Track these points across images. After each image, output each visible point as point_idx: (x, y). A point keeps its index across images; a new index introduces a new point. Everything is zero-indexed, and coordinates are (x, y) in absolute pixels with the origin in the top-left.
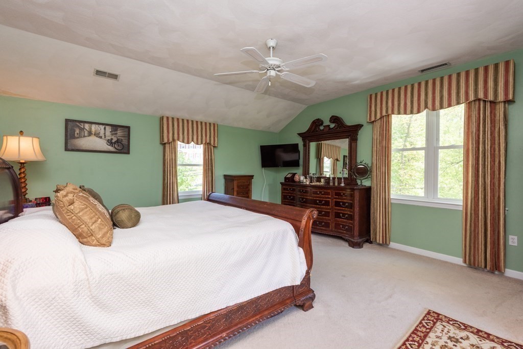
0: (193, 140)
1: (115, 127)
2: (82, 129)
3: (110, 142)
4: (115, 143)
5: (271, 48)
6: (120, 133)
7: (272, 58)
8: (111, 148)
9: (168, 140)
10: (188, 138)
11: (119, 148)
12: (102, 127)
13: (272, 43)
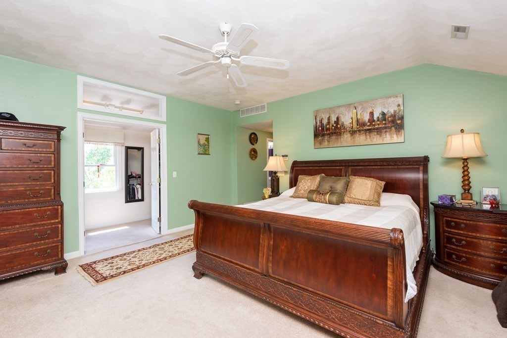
5: (225, 34)
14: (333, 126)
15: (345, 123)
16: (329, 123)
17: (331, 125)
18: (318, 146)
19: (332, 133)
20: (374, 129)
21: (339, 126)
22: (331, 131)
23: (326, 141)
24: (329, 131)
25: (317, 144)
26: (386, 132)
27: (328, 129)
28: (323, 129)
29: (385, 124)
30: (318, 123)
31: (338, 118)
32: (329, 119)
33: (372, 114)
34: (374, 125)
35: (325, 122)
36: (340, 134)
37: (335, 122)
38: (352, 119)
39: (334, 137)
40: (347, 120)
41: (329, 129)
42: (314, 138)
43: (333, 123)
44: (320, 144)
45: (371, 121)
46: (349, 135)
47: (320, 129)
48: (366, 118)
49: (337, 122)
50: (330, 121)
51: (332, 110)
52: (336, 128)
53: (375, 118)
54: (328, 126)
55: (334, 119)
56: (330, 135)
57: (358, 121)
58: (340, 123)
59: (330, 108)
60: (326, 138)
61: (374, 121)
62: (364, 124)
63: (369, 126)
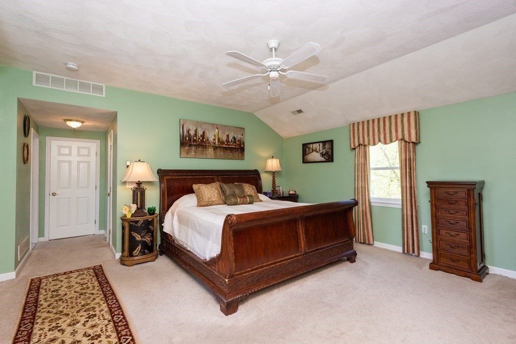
0: (380, 141)
1: (324, 143)
2: (309, 148)
3: (322, 155)
4: (325, 154)
5: (273, 49)
6: (327, 146)
7: (274, 58)
8: (323, 159)
9: (354, 145)
10: (374, 139)
11: (327, 158)
12: (318, 144)
13: (273, 44)
14: (199, 139)
15: (209, 139)
16: (196, 135)
17: (197, 138)
18: (184, 154)
19: (199, 145)
20: (229, 148)
21: (204, 140)
22: (198, 143)
23: (193, 151)
24: (196, 142)
25: (183, 153)
26: (236, 151)
27: (194, 141)
28: (190, 139)
29: (235, 145)
30: (185, 133)
31: (204, 133)
32: (196, 131)
33: (228, 136)
34: (229, 145)
35: (192, 133)
36: (206, 147)
37: (201, 135)
38: (215, 136)
39: (200, 149)
40: (211, 136)
41: (196, 140)
42: (181, 147)
43: (200, 135)
44: (187, 154)
45: (228, 141)
46: (212, 149)
47: (187, 138)
48: (225, 138)
49: (203, 135)
50: (197, 134)
51: (198, 124)
52: (202, 141)
53: (230, 140)
54: (195, 138)
55: (200, 133)
56: (198, 146)
57: (219, 139)
58: (206, 137)
59: (197, 122)
60: (193, 148)
61: (229, 142)
62: (223, 143)
63: (226, 145)
